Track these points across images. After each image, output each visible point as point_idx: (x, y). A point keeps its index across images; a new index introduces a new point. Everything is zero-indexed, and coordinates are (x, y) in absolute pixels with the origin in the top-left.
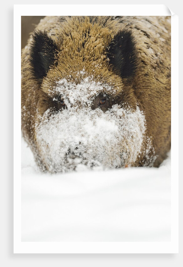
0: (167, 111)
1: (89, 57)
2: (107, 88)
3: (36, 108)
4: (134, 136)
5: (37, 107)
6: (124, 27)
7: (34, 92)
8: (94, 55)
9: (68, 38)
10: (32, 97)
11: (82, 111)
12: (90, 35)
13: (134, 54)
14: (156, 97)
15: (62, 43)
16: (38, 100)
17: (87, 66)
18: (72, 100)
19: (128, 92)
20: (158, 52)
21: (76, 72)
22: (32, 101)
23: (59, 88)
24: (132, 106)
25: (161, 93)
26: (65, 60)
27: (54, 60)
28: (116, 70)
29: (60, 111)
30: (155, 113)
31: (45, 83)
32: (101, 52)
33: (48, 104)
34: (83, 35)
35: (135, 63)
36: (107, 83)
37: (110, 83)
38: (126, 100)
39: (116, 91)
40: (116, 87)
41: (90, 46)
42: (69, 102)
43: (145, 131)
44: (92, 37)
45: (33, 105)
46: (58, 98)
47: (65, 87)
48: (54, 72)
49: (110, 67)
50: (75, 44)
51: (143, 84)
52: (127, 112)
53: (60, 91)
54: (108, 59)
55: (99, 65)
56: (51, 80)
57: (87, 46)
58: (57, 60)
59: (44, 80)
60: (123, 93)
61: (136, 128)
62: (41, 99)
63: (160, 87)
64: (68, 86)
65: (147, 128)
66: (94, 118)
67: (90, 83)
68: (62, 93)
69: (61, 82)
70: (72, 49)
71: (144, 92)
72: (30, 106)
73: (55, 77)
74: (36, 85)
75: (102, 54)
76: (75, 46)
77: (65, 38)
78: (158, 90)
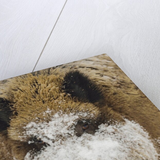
0: (157, 112)
1: (48, 99)
2: (83, 115)
3: (12, 157)
4: (141, 143)
5: (13, 155)
6: (69, 69)
7: (3, 143)
8: (52, 96)
9: (18, 92)
10: (3, 149)
11: (68, 142)
12: (39, 84)
13: (92, 84)
14: (137, 106)
15: (13, 97)
16: (11, 149)
17: (50, 106)
18: (50, 136)
19: (106, 111)
20: (113, 76)
21: (42, 114)
22: (5, 153)
23: (30, 131)
24: (120, 121)
25: (140, 101)
26: (24, 108)
27: (12, 111)
28: (82, 100)
29: (42, 151)
30: (147, 118)
31: (12, 132)
32: (58, 92)
33: (25, 149)
34: (31, 85)
35: (97, 90)
36: (80, 111)
37: (84, 110)
38: (110, 118)
39: (94, 114)
40: (91, 111)
41: (44, 91)
42: (49, 139)
43: (149, 135)
44: (42, 85)
45: (6, 155)
46: (33, 140)
47: (36, 129)
48: (17, 121)
49: (75, 99)
50: (28, 94)
51: (117, 101)
52: (118, 127)
53: (32, 134)
54: (69, 94)
55: (62, 101)
56: (17, 128)
57: (40, 92)
58: (15, 110)
59: (9, 130)
60: (101, 113)
61: (138, 136)
62: (14, 147)
63: (135, 98)
64: (40, 127)
65: (148, 132)
66: (86, 143)
67: (62, 117)
68: (35, 134)
69: (29, 126)
70: (26, 98)
71: (123, 106)
72: (4, 157)
73: (21, 124)
74: (2, 137)
75: (59, 93)
76: (29, 95)
77: (14, 93)
78: (135, 101)
